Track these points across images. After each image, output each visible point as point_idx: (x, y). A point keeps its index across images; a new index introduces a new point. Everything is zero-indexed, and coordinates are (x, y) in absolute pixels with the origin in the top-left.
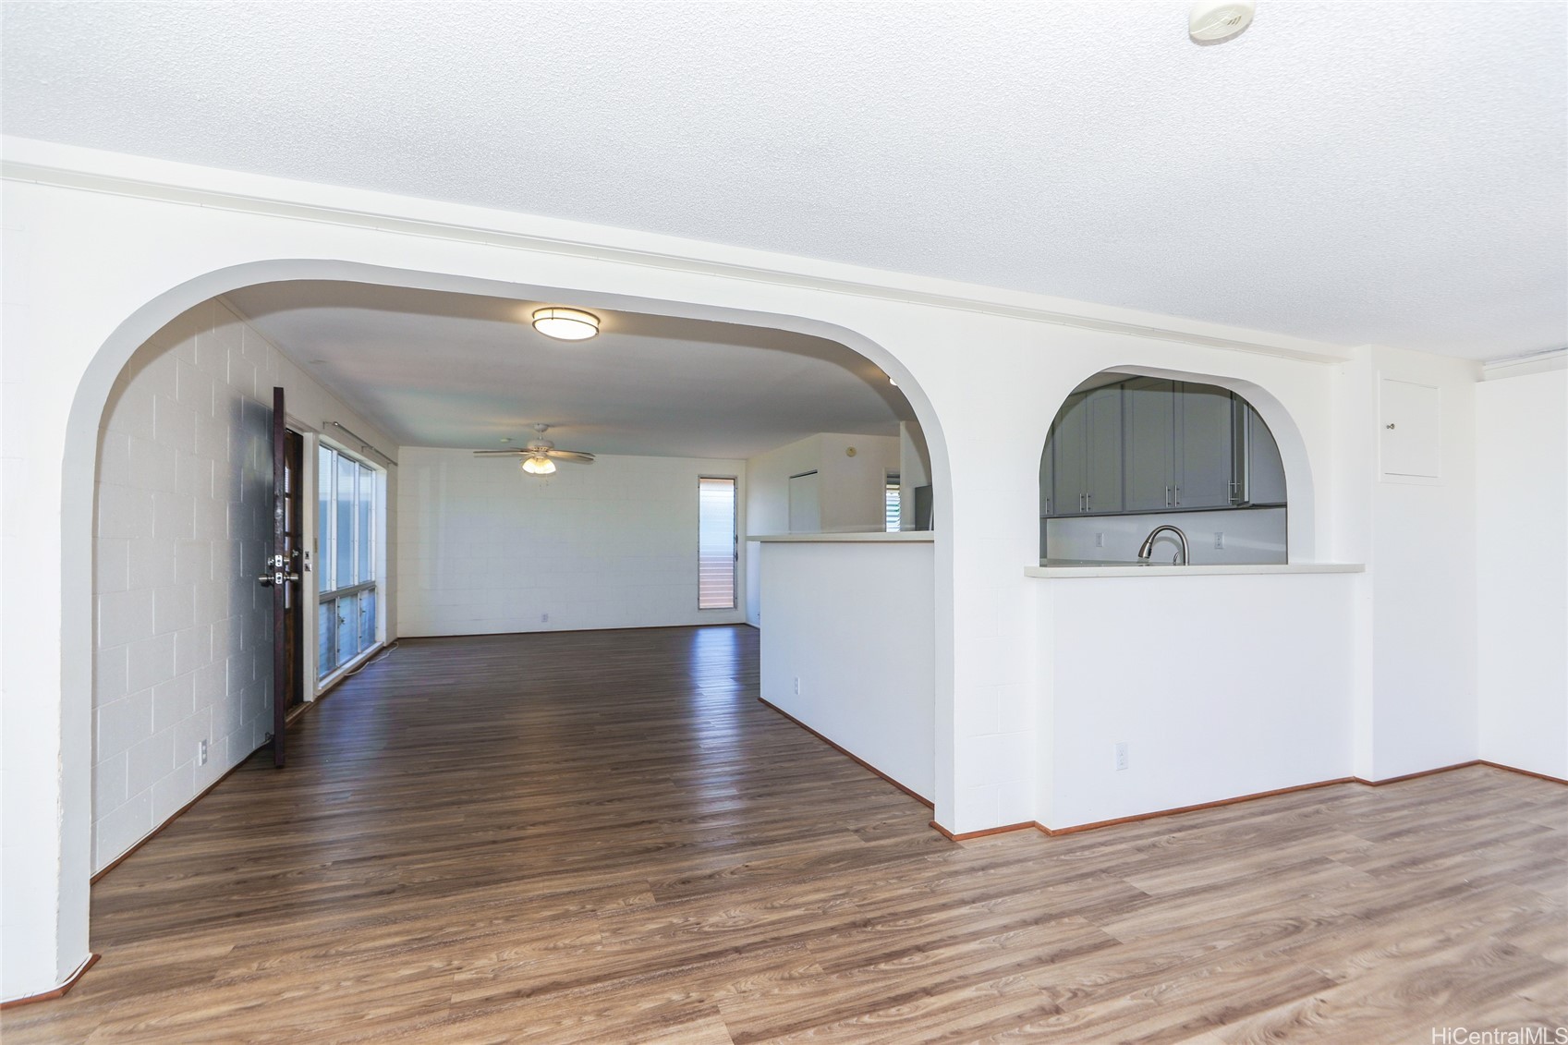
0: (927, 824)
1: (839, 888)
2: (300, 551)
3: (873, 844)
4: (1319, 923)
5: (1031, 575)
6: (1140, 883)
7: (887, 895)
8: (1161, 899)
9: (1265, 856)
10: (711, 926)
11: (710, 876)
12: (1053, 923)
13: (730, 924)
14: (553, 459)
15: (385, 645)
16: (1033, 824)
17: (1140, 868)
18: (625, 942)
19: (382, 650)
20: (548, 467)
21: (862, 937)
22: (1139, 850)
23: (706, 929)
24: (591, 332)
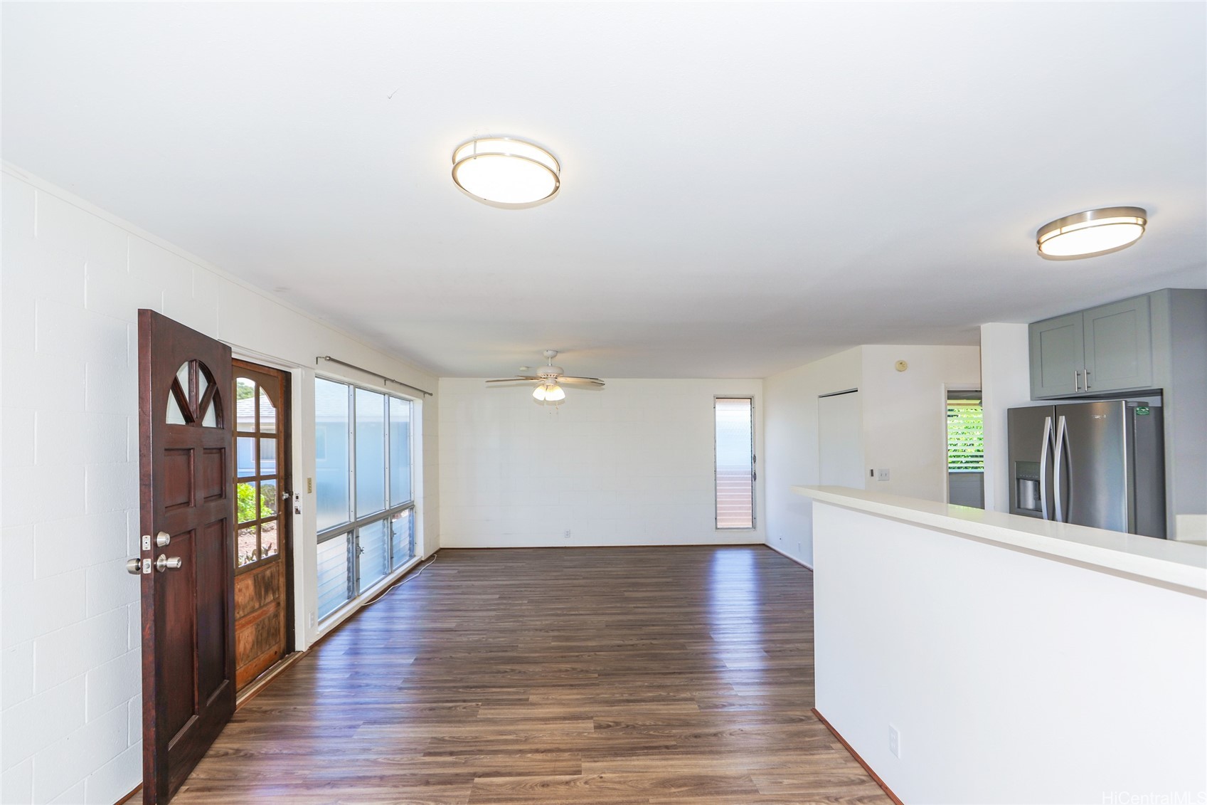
2: (291, 493)
14: (562, 385)
15: (423, 559)
19: (421, 563)
20: (557, 394)
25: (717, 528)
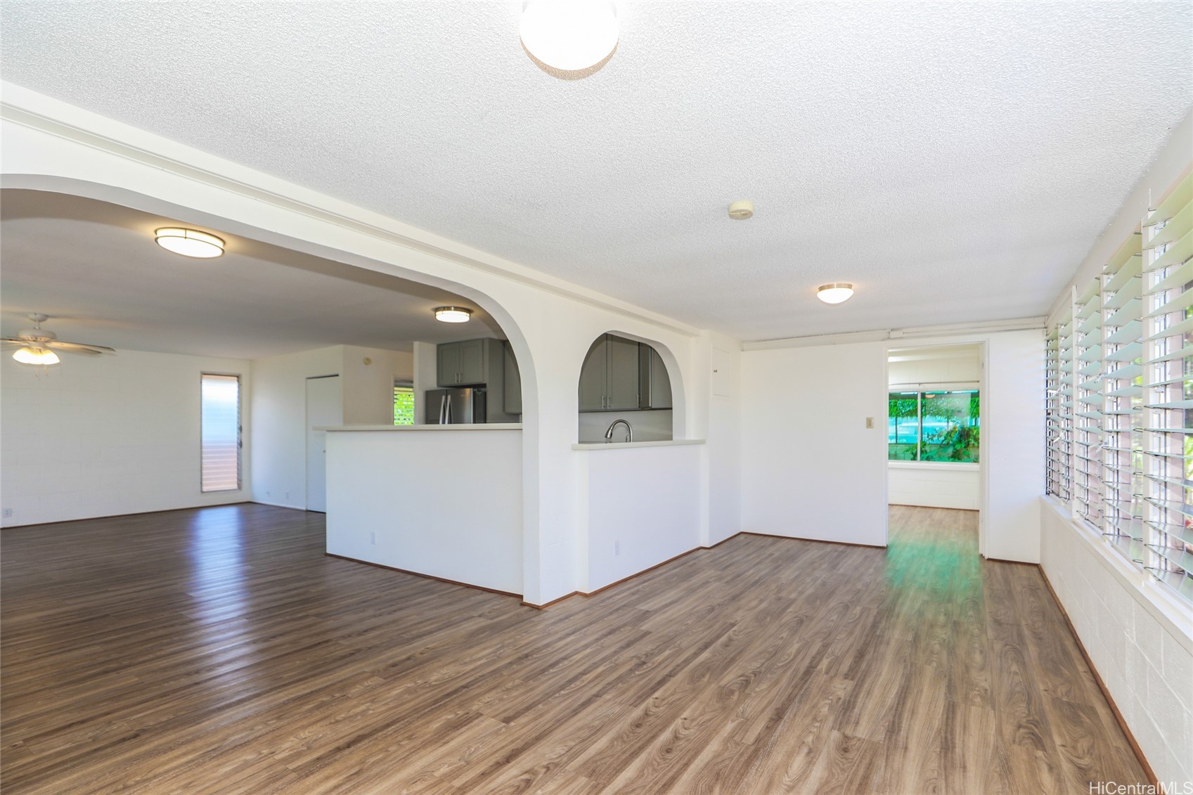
0: (518, 604)
1: (496, 645)
3: (496, 620)
4: (719, 605)
5: (574, 449)
6: (644, 607)
7: (526, 641)
8: (656, 611)
9: (685, 585)
10: (436, 681)
11: (409, 659)
12: (617, 632)
13: (447, 677)
16: (576, 593)
17: (639, 601)
18: (387, 704)
21: (529, 662)
22: (633, 594)
23: (434, 683)
24: (219, 253)
25: (202, 492)
